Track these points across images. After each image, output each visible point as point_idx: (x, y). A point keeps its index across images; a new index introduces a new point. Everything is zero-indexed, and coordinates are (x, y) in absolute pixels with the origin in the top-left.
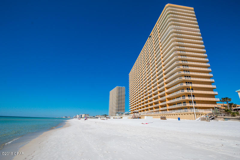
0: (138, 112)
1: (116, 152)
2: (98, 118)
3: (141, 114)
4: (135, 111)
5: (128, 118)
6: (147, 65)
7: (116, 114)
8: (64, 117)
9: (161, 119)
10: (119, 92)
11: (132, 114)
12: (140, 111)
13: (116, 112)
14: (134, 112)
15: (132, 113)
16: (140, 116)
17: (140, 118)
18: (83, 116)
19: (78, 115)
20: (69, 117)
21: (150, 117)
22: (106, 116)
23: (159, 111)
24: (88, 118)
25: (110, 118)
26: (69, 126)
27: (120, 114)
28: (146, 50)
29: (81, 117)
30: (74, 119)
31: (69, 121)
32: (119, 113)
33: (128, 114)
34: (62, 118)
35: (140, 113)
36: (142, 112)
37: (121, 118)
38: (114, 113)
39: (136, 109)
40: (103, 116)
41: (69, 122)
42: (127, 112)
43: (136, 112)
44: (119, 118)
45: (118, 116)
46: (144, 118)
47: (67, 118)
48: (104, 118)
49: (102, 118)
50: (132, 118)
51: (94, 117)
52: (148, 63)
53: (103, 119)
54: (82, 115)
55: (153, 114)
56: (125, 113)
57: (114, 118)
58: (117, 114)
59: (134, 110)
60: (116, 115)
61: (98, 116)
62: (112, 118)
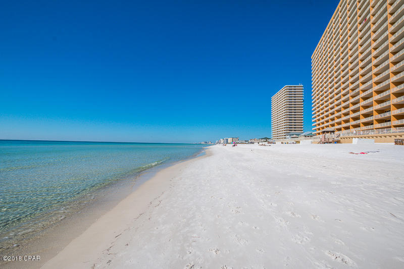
0: (333, 132)
1: (316, 219)
2: (253, 143)
3: (341, 136)
4: (326, 129)
5: (312, 143)
6: (360, 24)
7: (285, 136)
8: (203, 143)
9: (396, 144)
10: (291, 95)
11: (318, 136)
12: (339, 130)
13: (284, 133)
14: (324, 132)
15: (319, 134)
16: (339, 139)
17: (338, 142)
18: (230, 140)
19: (222, 140)
20: (210, 143)
21: (367, 139)
22: (266, 139)
23: (390, 127)
24: (237, 143)
25: (275, 143)
26: (211, 154)
27: (295, 136)
28: (342, 15)
29: (227, 143)
30: (218, 146)
31: (210, 148)
32: (291, 135)
33: (311, 136)
34: (201, 144)
35: (337, 133)
36: (344, 131)
37: (298, 142)
38: (282, 134)
39: (327, 126)
40: (262, 140)
41: (210, 150)
42: (309, 133)
43: (328, 132)
44: (293, 143)
45: (289, 139)
46: (352, 142)
47: (206, 144)
48: (264, 143)
49: (260, 143)
50: (319, 143)
51: (246, 142)
52: (365, 19)
53: (262, 145)
54: (227, 139)
55: (371, 134)
56: (304, 134)
57: (282, 143)
58: (287, 137)
59: (323, 128)
60: (285, 138)
61: (253, 141)
62: (278, 143)
